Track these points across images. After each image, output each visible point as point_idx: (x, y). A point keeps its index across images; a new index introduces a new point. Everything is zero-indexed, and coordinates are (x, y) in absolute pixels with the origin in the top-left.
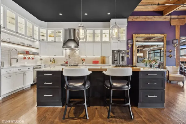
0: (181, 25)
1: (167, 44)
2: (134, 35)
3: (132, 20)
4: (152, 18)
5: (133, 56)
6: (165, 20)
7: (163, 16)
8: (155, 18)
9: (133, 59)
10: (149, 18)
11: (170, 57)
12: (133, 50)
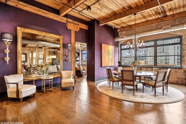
0: (76, 30)
1: (63, 48)
2: (19, 28)
3: (17, 6)
4: (46, 13)
5: (18, 59)
6: (61, 21)
7: (59, 16)
8: (50, 14)
9: (18, 63)
10: (43, 12)
11: (67, 61)
12: (18, 50)
